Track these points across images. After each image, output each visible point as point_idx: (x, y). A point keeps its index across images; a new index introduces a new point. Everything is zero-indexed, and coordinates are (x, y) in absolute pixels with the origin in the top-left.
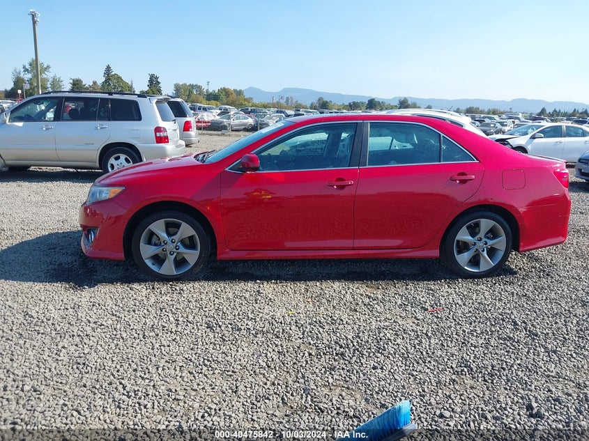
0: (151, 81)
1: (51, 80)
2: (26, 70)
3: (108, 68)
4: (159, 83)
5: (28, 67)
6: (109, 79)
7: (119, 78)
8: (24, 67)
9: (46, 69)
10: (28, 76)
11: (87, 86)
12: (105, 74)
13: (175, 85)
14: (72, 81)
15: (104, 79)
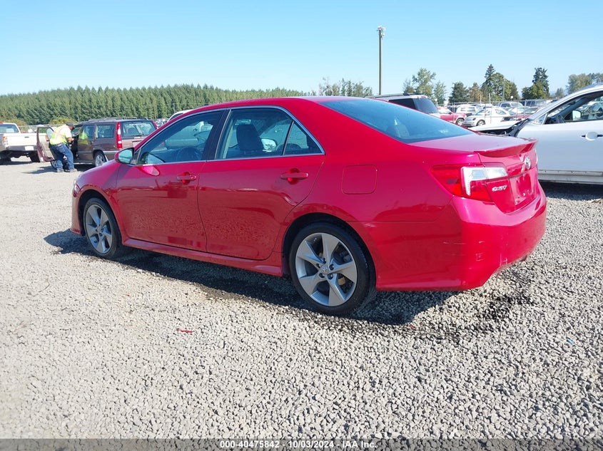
0: (537, 76)
1: (435, 87)
2: (415, 80)
3: (491, 67)
4: (546, 77)
5: (417, 76)
6: (490, 79)
7: (501, 77)
8: (414, 77)
9: (432, 76)
10: (416, 85)
11: (467, 88)
12: (486, 74)
13: (570, 77)
14: (453, 86)
15: (485, 80)
